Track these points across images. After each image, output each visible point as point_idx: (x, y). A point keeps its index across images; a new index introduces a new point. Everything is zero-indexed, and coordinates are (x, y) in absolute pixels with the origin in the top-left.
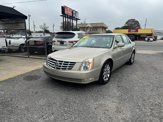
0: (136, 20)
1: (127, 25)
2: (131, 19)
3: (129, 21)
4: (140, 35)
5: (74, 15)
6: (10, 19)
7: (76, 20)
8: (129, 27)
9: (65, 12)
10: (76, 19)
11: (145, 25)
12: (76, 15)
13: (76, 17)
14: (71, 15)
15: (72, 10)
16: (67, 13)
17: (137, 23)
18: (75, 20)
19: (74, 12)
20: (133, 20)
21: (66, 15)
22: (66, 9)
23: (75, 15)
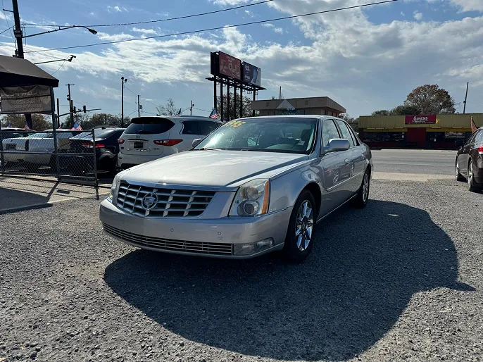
0: (440, 88)
1: (410, 103)
2: (425, 86)
3: (418, 91)
4: (443, 133)
5: (247, 77)
6: (24, 88)
7: (252, 90)
8: (416, 110)
9: (221, 69)
10: (254, 86)
11: (465, 102)
12: (254, 77)
13: (252, 82)
14: (239, 76)
15: (242, 62)
16: (226, 70)
17: (443, 95)
18: (249, 90)
19: (247, 68)
20: (432, 89)
21: (222, 76)
22: (222, 62)
23: (251, 75)
